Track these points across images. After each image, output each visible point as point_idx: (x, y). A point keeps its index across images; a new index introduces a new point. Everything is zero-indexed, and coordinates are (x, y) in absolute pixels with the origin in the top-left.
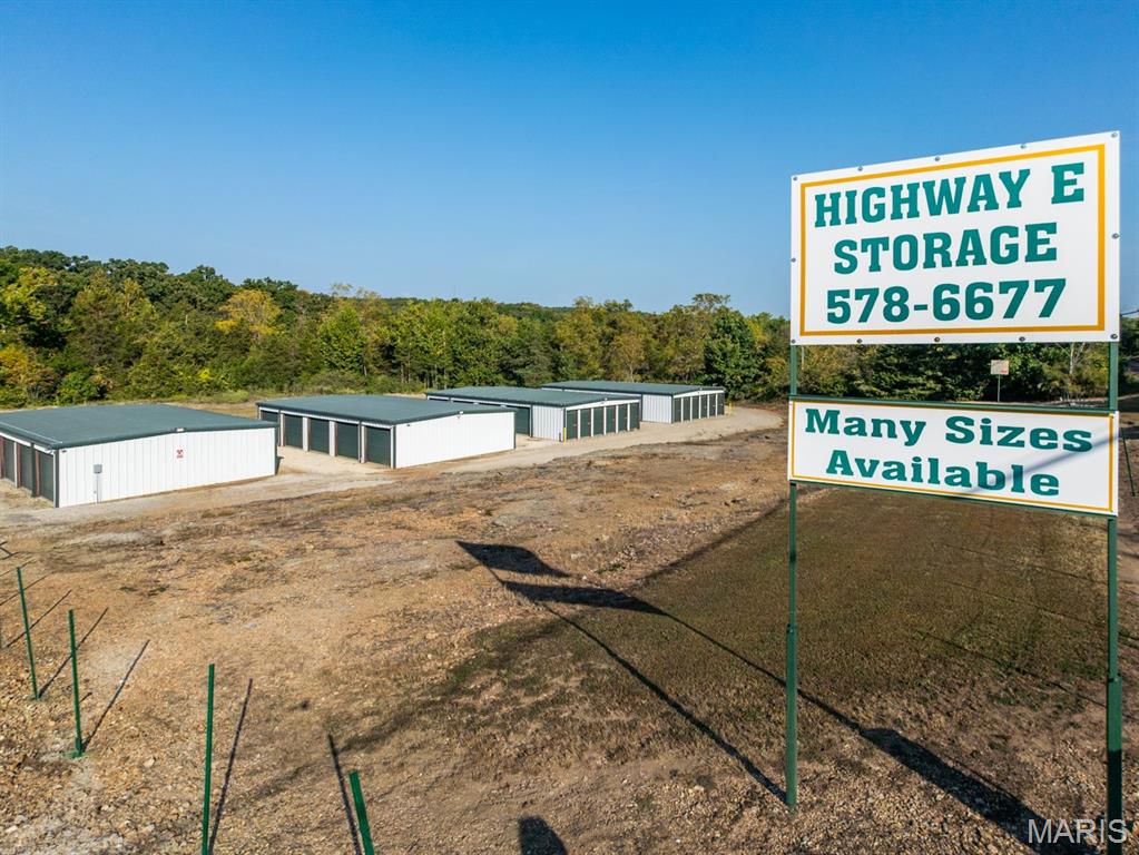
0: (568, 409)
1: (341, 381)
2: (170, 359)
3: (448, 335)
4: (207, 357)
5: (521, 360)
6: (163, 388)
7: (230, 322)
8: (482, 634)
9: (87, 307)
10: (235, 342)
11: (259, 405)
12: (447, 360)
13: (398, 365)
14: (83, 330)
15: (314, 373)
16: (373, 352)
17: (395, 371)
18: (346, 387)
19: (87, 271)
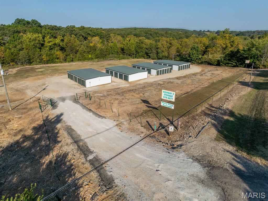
0: (157, 70)
1: (114, 57)
2: (83, 53)
3: (135, 46)
4: (89, 52)
5: (150, 52)
6: (83, 59)
7: (92, 44)
8: (144, 110)
9: (68, 42)
10: (94, 48)
11: (106, 68)
12: (134, 52)
13: (125, 53)
14: (68, 47)
15: (109, 55)
16: (120, 50)
17: (124, 54)
18: (115, 58)
19: (62, 30)
